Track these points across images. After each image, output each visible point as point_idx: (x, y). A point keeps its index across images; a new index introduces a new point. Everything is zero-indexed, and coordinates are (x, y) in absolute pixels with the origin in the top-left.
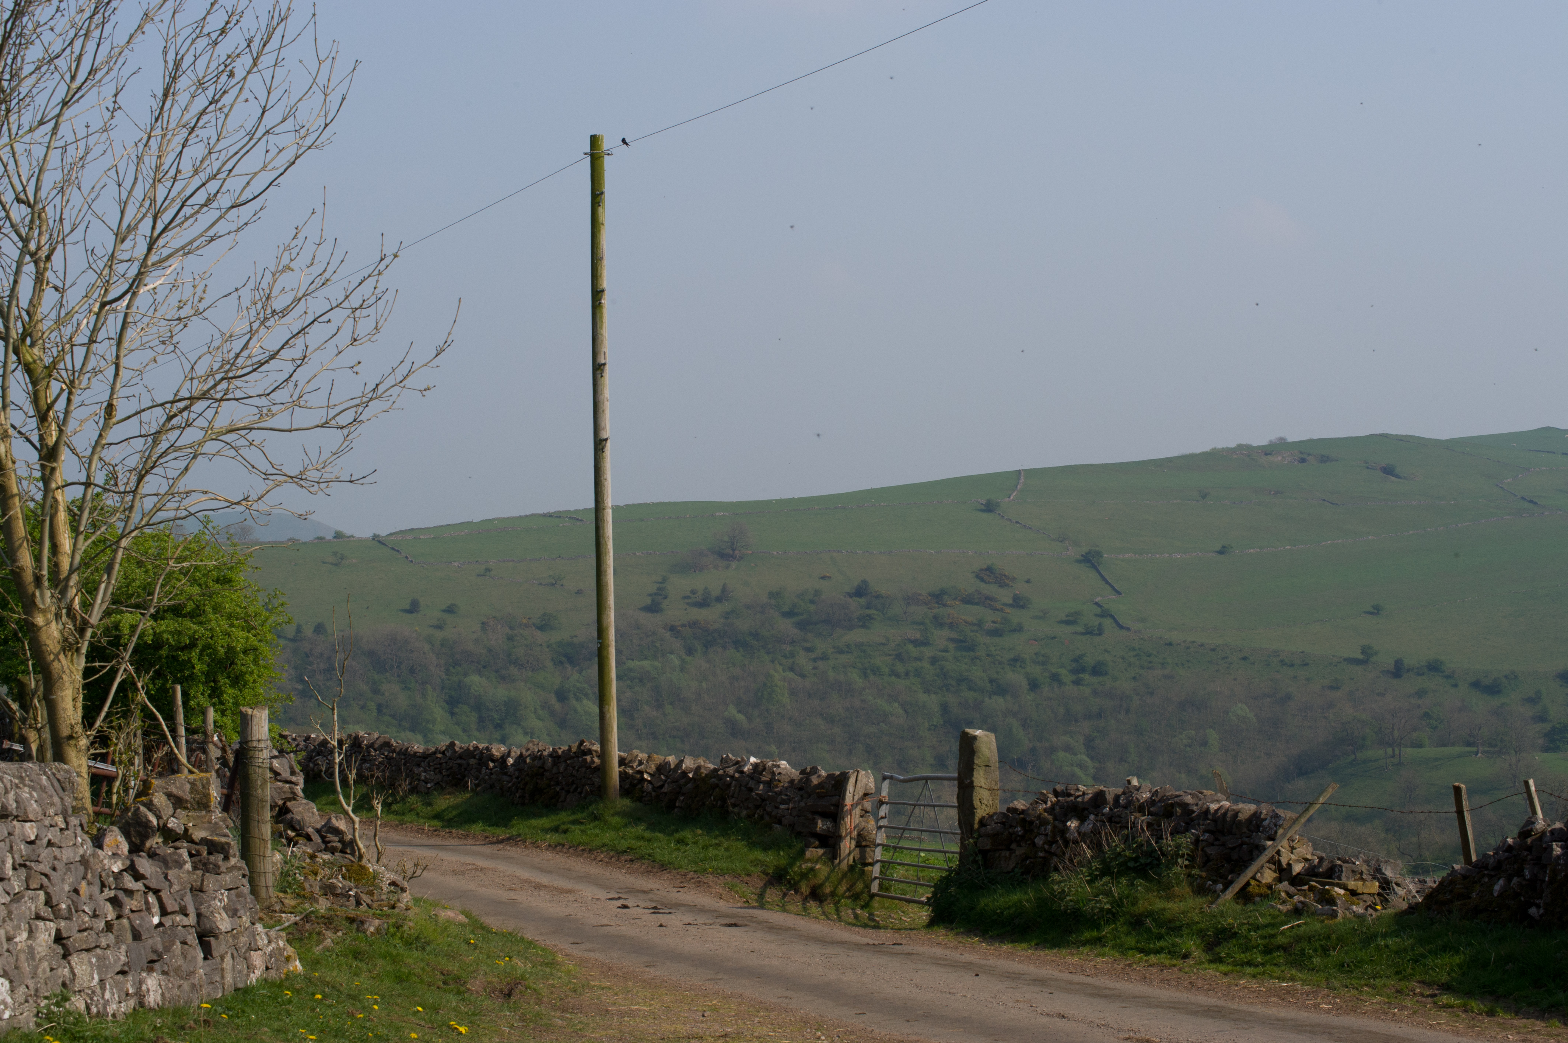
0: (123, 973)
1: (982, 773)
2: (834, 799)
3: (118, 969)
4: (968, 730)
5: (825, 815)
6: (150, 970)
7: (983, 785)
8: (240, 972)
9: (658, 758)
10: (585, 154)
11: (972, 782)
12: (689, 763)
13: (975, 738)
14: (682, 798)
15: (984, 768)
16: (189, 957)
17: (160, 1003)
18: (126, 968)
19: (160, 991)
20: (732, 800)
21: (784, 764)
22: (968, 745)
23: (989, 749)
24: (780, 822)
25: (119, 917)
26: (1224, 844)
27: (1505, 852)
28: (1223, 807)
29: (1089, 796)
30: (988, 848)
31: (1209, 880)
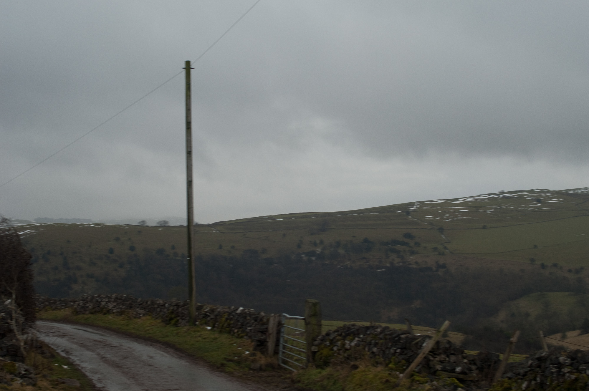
2: (266, 326)
5: (262, 333)
7: (314, 323)
11: (310, 322)
15: (315, 316)
26: (406, 354)
27: (529, 367)
28: (407, 337)
29: (356, 329)
30: (316, 350)
31: (398, 371)
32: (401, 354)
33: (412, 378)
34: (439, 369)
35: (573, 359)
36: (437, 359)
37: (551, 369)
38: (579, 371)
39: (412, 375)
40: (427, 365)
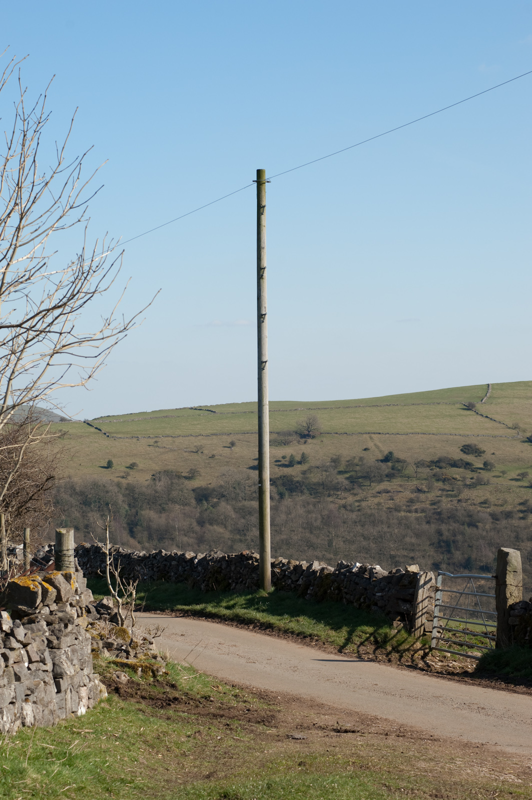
0: (12, 703)
1: (512, 576)
2: (411, 591)
3: (10, 701)
4: (502, 548)
5: (405, 601)
6: (26, 700)
7: (513, 584)
8: (75, 701)
9: (295, 563)
10: (254, 181)
11: (506, 581)
12: (317, 566)
13: (507, 554)
14: (311, 588)
15: (513, 573)
16: (48, 692)
17: (33, 722)
18: (14, 701)
19: (33, 715)
20: (346, 590)
21: (378, 567)
22: (503, 558)
23: (516, 561)
24: (376, 604)
25: (7, 666)
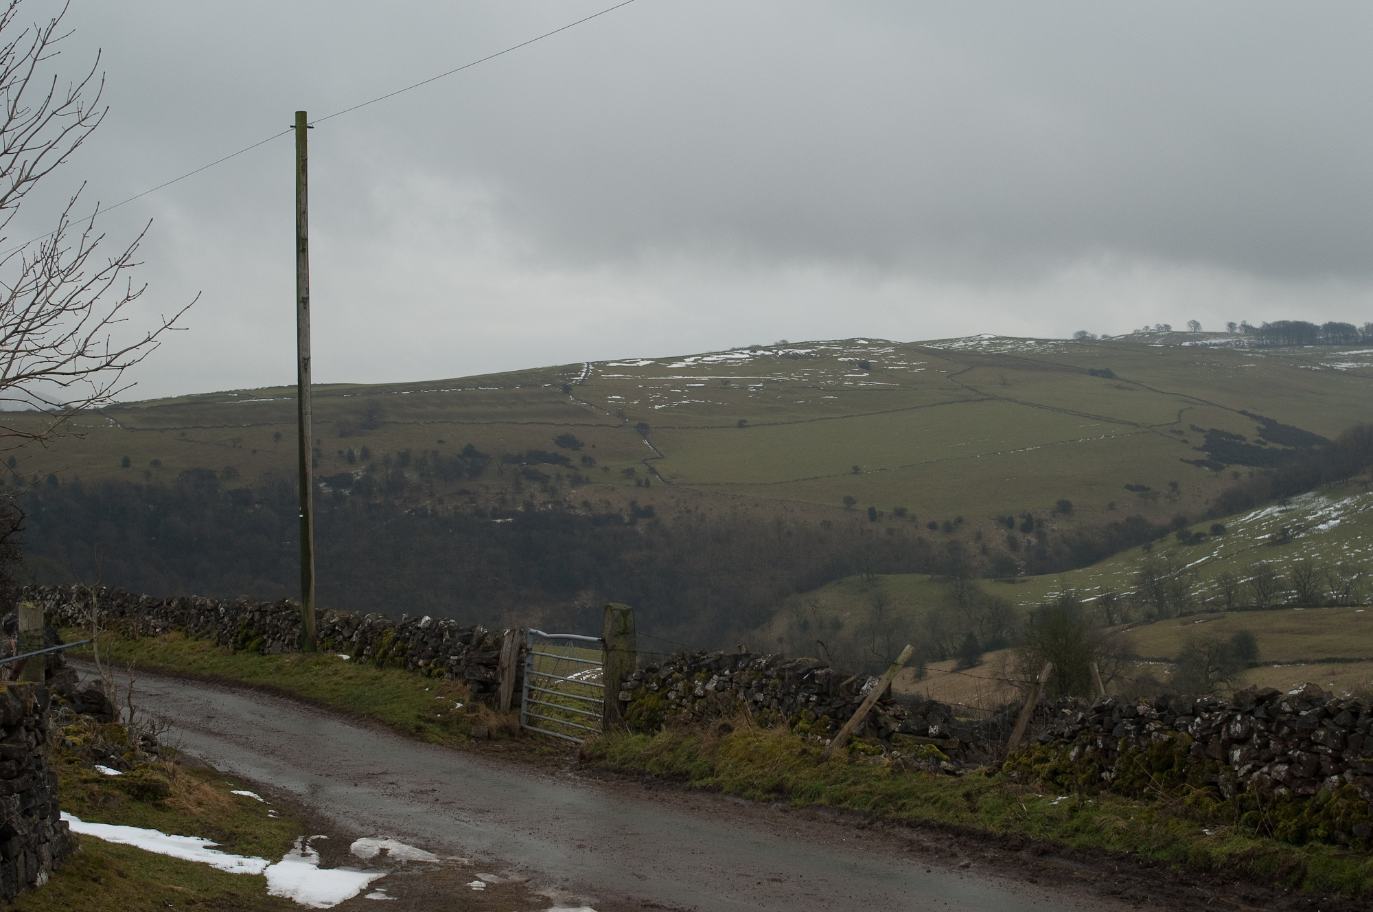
1: (622, 639)
2: (494, 653)
5: (488, 666)
7: (624, 648)
11: (615, 646)
14: (368, 648)
15: (624, 635)
23: (630, 620)
24: (450, 670)
26: (830, 704)
27: (1078, 723)
28: (828, 674)
29: (712, 659)
30: (628, 699)
31: (818, 735)
32: (818, 704)
33: (851, 746)
34: (897, 730)
35: (1159, 709)
36: (891, 713)
37: (1125, 725)
38: (1175, 729)
39: (849, 742)
40: (874, 723)
